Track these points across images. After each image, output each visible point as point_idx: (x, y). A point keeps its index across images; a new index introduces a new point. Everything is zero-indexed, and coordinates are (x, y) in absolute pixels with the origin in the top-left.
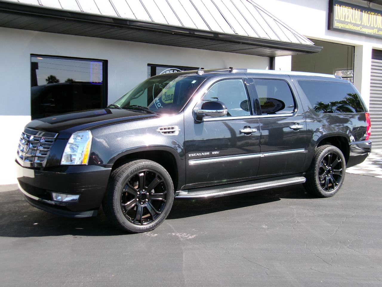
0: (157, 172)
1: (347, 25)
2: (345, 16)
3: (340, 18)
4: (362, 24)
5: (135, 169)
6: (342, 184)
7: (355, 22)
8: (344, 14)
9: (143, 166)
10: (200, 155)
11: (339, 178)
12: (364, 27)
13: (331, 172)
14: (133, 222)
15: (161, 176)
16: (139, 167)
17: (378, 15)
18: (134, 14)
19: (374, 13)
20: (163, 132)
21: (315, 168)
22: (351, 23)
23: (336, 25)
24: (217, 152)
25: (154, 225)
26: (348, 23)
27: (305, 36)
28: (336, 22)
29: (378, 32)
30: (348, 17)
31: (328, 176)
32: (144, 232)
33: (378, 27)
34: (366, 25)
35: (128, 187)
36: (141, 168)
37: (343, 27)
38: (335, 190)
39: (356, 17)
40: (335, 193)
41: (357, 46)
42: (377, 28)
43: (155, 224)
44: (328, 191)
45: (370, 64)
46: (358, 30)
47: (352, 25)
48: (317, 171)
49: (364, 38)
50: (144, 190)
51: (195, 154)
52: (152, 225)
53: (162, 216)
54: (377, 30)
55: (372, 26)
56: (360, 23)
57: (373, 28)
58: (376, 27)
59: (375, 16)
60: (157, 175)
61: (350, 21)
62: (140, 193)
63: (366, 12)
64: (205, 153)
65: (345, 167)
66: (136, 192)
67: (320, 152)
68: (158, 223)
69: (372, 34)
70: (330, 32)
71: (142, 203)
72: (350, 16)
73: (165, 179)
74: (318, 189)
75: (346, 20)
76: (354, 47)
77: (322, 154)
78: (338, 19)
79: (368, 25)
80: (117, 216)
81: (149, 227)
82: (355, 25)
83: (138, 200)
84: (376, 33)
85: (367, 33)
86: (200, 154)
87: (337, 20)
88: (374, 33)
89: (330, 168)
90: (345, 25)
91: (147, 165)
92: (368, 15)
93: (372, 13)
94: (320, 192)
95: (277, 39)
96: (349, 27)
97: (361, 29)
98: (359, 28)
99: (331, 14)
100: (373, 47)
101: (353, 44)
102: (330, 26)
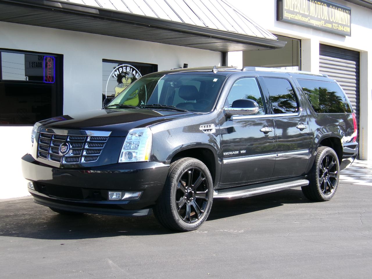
0: (201, 169)
1: (296, 16)
2: (294, 5)
3: (290, 8)
4: (310, 15)
5: (186, 166)
6: (337, 187)
7: (303, 13)
8: (293, 3)
9: (192, 163)
10: (232, 154)
11: (334, 181)
12: (312, 18)
13: (328, 174)
14: (184, 219)
15: (204, 175)
16: (189, 164)
17: (324, 5)
18: (112, 4)
19: (320, 3)
20: (203, 130)
21: (316, 170)
22: (299, 13)
23: (286, 15)
24: (244, 151)
25: (200, 224)
26: (297, 13)
27: (269, 31)
28: (285, 12)
29: (325, 24)
30: (297, 6)
31: (325, 179)
32: (193, 230)
33: (325, 18)
34: (313, 16)
35: (180, 183)
36: (191, 165)
37: (292, 18)
38: (332, 194)
39: (304, 7)
40: (332, 197)
41: (303, 39)
42: (324, 20)
43: (200, 222)
44: (326, 195)
45: (319, 61)
46: (307, 21)
47: (301, 16)
48: (318, 173)
49: (311, 31)
50: (190, 188)
51: (228, 153)
52: (198, 224)
53: (205, 215)
54: (324, 22)
55: (319, 17)
56: (307, 14)
57: (320, 20)
58: (323, 18)
59: (321, 6)
60: (201, 173)
61: (298, 11)
62: (188, 191)
63: (313, 1)
64: (235, 152)
65: (339, 169)
66: (185, 189)
67: (319, 154)
68: (202, 221)
69: (320, 26)
70: (279, 23)
71: (189, 201)
72: (299, 5)
73: (207, 178)
74: (319, 192)
75: (295, 10)
76: (300, 40)
77: (321, 155)
78: (287, 8)
79: (316, 16)
80: (173, 213)
81: (196, 225)
82: (304, 15)
83: (186, 198)
84: (323, 25)
85: (315, 25)
86: (232, 152)
87: (286, 10)
89: (327, 170)
90: (294, 16)
91: (195, 163)
92: (315, 4)
93: (318, 3)
94: (321, 195)
95: (243, 33)
96: (298, 18)
97: (309, 21)
98: (308, 19)
99: (280, 3)
100: (320, 41)
101: (301, 37)
102: (279, 16)
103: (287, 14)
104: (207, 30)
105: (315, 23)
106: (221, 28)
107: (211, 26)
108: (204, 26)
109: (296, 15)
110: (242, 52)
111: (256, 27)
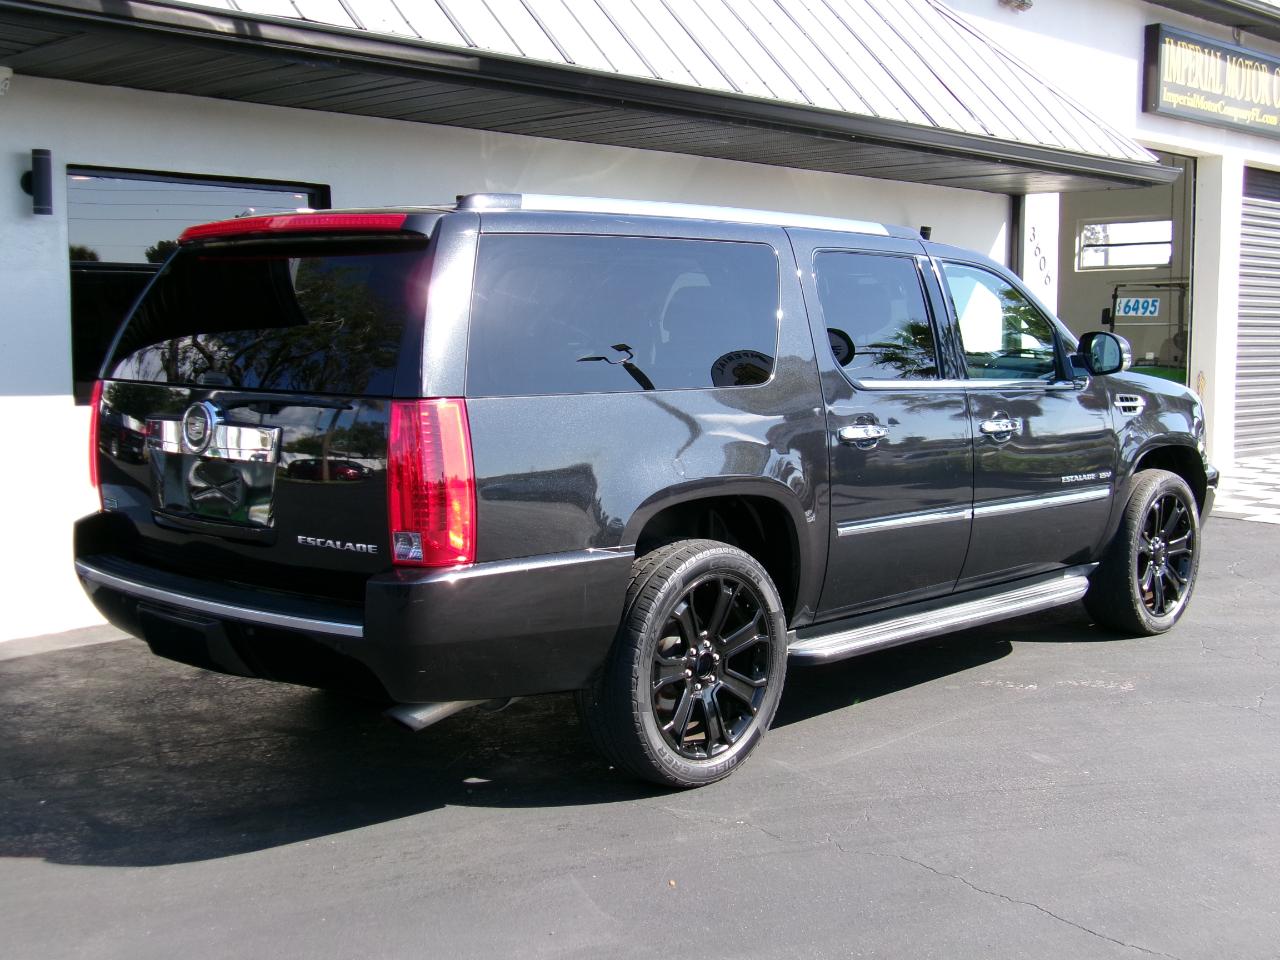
1: (1192, 99)
2: (1187, 70)
3: (1176, 79)
4: (1226, 94)
7: (1209, 90)
8: (1184, 68)
12: (1231, 102)
17: (1261, 69)
18: (764, 83)
19: (1251, 63)
22: (1198, 91)
23: (1168, 98)
26: (1193, 92)
28: (1165, 89)
29: (1261, 117)
30: (1194, 75)
33: (1262, 103)
34: (1233, 96)
37: (1181, 103)
39: (1212, 75)
41: (1203, 157)
42: (1258, 105)
45: (1241, 209)
46: (1217, 111)
47: (1203, 98)
49: (1225, 135)
54: (1258, 111)
55: (1248, 99)
56: (1217, 90)
57: (1250, 105)
58: (1256, 102)
59: (1254, 71)
61: (1196, 87)
63: (1234, 59)
69: (1248, 122)
70: (1149, 118)
72: (1199, 73)
75: (1190, 84)
76: (1195, 160)
78: (1170, 80)
79: (1239, 98)
82: (1211, 97)
84: (1257, 120)
85: (1235, 120)
87: (1167, 84)
88: (1253, 119)
90: (1185, 98)
92: (1238, 68)
93: (1247, 62)
95: (1077, 149)
96: (1196, 103)
97: (1222, 109)
98: (1219, 105)
99: (1153, 68)
100: (1247, 161)
101: (1195, 151)
102: (1149, 100)
103: (1169, 94)
104: (991, 142)
105: (1236, 114)
106: (1026, 139)
107: (1002, 134)
108: (984, 133)
109: (1192, 96)
110: (1058, 195)
111: (1106, 132)
